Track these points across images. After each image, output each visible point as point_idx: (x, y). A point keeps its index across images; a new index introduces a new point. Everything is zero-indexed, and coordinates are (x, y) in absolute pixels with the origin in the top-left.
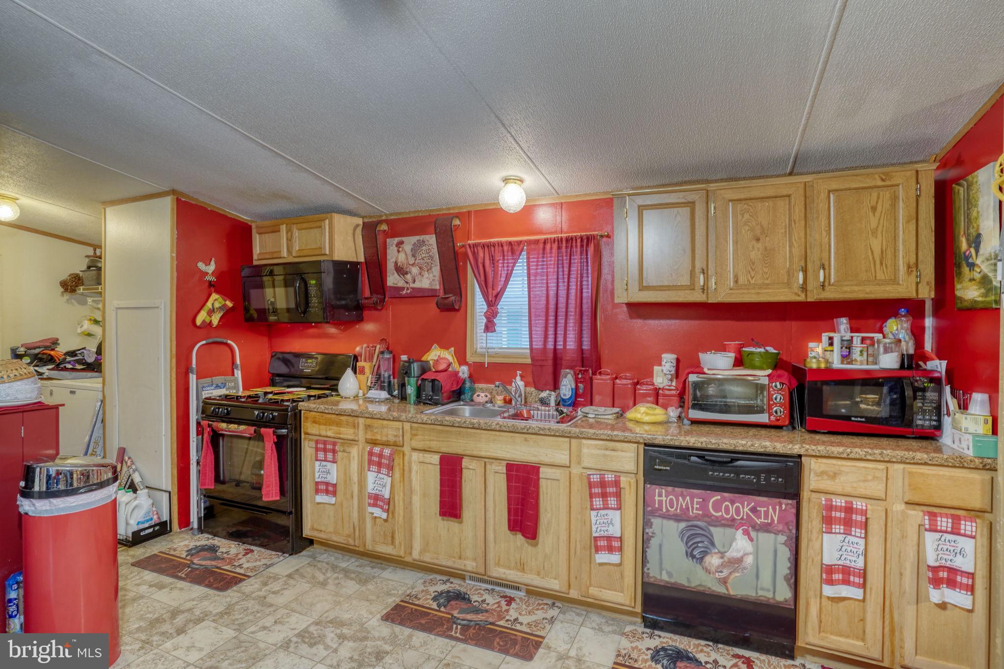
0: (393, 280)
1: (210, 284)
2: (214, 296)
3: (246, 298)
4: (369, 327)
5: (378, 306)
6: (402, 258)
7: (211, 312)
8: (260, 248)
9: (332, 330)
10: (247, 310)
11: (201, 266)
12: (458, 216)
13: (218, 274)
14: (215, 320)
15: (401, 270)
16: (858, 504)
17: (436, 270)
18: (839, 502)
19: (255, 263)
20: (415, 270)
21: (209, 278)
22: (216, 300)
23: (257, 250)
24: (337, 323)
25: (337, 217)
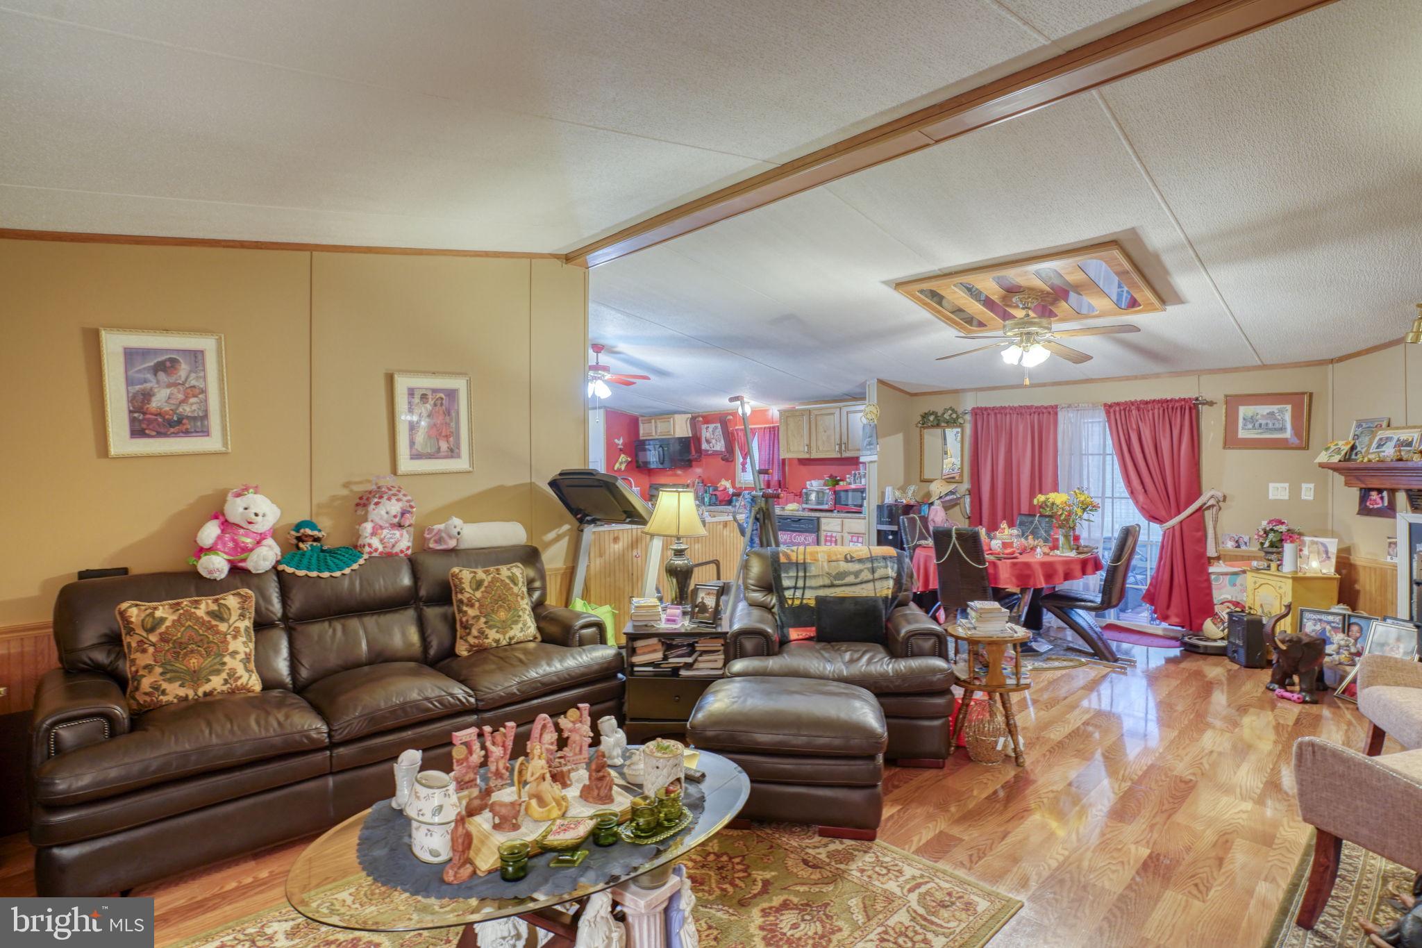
0: (704, 446)
1: (621, 450)
2: (622, 456)
3: (636, 456)
4: (698, 471)
5: (698, 460)
6: (708, 435)
7: (621, 463)
8: (644, 430)
9: (679, 472)
10: (637, 462)
11: (616, 441)
12: (731, 414)
13: (624, 444)
14: (623, 467)
15: (708, 442)
16: (834, 534)
17: (723, 442)
18: (829, 534)
19: (641, 438)
20: (714, 441)
21: (620, 447)
22: (623, 458)
23: (641, 432)
24: (681, 468)
25: (676, 416)
